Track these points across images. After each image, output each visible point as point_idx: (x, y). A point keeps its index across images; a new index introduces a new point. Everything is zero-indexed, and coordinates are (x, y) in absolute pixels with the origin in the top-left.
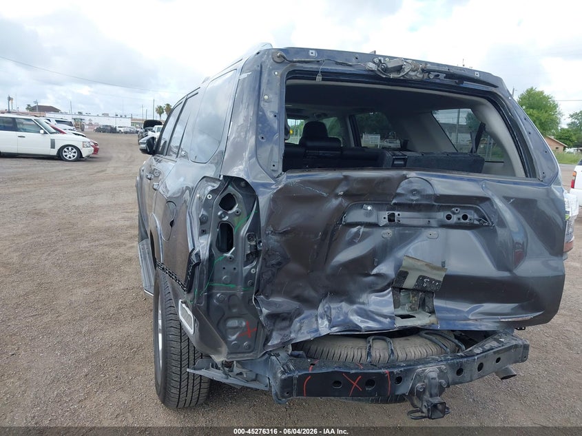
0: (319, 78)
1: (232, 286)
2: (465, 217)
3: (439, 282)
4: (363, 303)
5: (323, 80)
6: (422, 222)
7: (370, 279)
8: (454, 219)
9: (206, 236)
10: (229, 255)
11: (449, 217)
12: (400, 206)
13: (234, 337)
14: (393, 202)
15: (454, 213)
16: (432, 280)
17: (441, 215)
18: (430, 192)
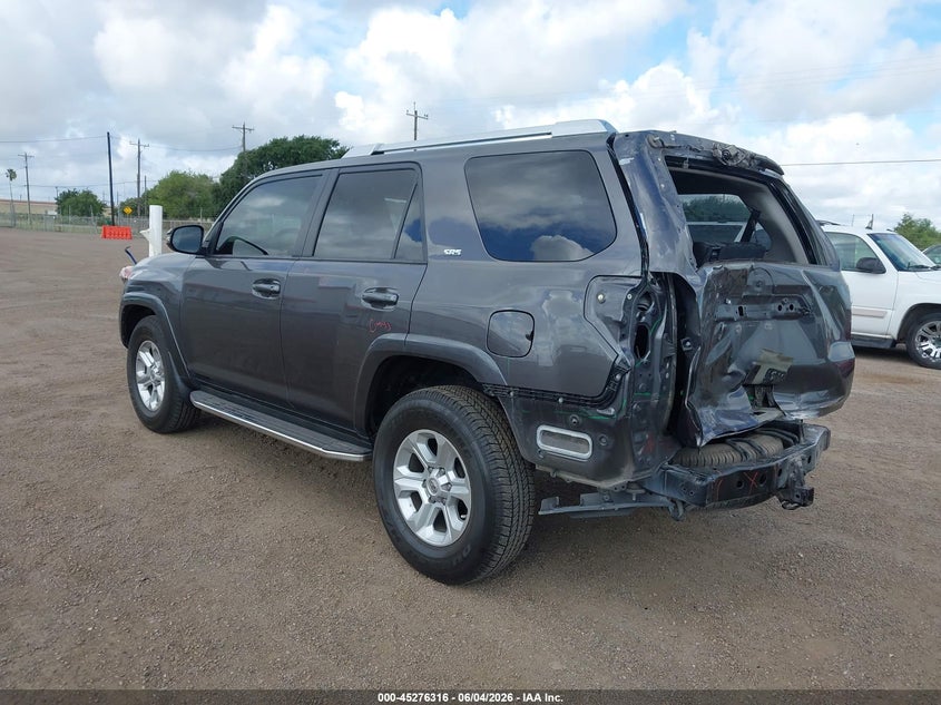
0: (686, 165)
1: (647, 394)
2: (791, 307)
3: (783, 373)
4: (724, 405)
5: (690, 167)
6: (761, 314)
7: (727, 378)
8: (784, 310)
9: (625, 341)
10: (645, 359)
11: (780, 308)
12: (747, 299)
13: (640, 452)
14: (744, 294)
15: (783, 303)
16: (778, 372)
17: (774, 307)
18: (769, 283)
